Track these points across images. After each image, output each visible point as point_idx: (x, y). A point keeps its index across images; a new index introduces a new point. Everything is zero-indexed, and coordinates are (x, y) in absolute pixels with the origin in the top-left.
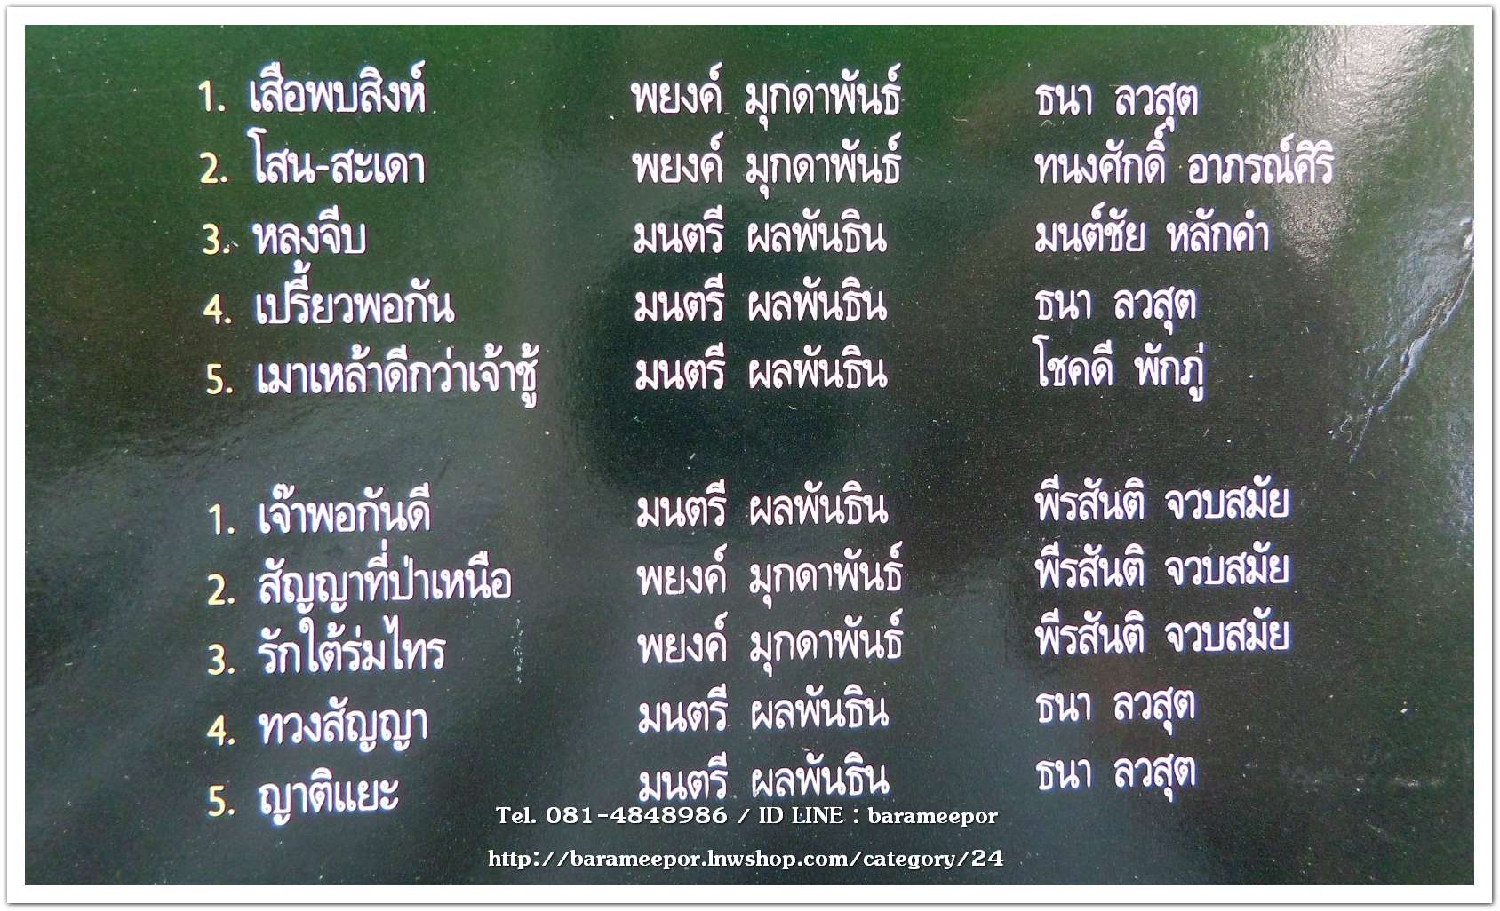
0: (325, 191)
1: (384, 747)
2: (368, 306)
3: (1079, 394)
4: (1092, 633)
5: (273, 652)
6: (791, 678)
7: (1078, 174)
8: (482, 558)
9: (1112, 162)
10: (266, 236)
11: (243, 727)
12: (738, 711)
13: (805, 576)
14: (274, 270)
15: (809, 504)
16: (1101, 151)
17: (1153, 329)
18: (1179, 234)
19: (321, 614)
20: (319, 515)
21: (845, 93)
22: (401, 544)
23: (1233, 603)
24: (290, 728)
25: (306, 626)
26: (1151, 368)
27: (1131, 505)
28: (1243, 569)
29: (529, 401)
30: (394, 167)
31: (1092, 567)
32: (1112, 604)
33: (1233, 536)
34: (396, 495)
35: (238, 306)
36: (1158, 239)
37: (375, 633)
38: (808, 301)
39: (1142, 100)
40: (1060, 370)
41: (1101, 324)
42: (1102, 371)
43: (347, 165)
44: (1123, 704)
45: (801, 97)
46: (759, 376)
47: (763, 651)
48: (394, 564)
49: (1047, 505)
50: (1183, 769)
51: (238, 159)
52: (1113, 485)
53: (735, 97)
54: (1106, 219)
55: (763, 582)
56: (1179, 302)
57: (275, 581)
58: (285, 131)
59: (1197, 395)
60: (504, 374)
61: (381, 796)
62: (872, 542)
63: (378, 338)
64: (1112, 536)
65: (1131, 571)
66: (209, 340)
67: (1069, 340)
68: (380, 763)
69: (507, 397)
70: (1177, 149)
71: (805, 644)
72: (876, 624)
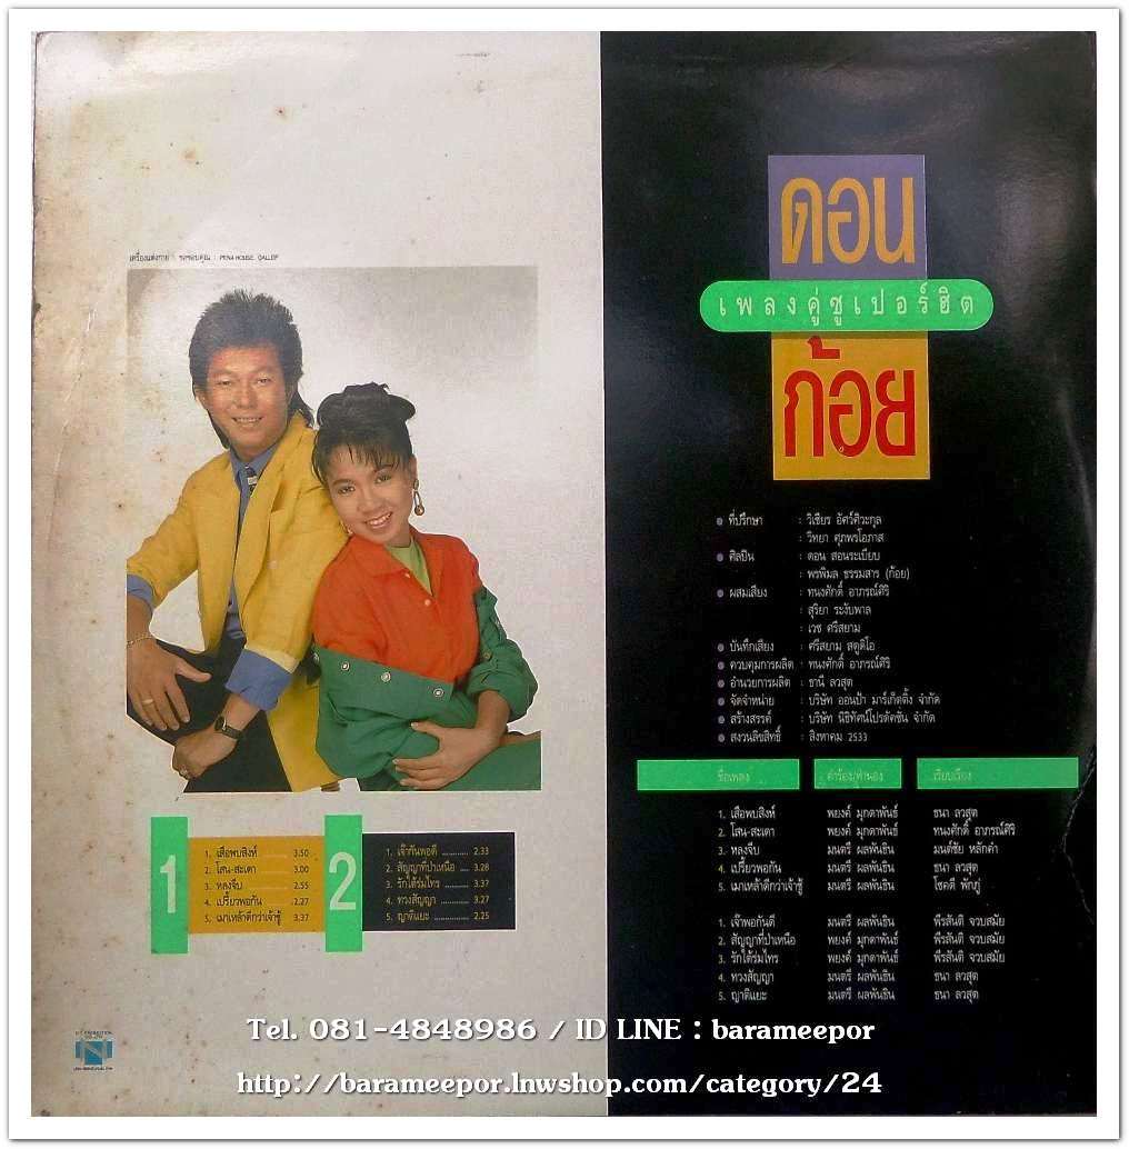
0: (749, 838)
1: (763, 983)
2: (760, 868)
3: (946, 892)
4: (949, 956)
5: (735, 958)
6: (869, 967)
7: (945, 833)
8: (788, 934)
9: (954, 829)
10: (734, 849)
11: (727, 976)
12: (854, 976)
13: (872, 940)
14: (737, 859)
15: (872, 921)
16: (951, 826)
17: (966, 874)
18: (972, 849)
19: (747, 948)
20: (747, 923)
21: (883, 812)
22: (767, 930)
23: (989, 948)
24: (739, 978)
25: (743, 951)
26: (964, 885)
27: (960, 921)
28: (993, 939)
29: (800, 893)
30: (766, 832)
31: (949, 938)
32: (955, 948)
33: (988, 930)
34: (766, 917)
35: (727, 868)
36: (967, 850)
37: (761, 953)
38: (873, 867)
39: (962, 813)
40: (940, 886)
41: (952, 873)
42: (952, 886)
43: (755, 831)
44: (958, 976)
45: (871, 813)
46: (859, 886)
47: (861, 959)
48: (766, 935)
49: (937, 922)
50: (975, 994)
51: (728, 830)
52: (955, 917)
53: (854, 813)
54: (953, 845)
55: (861, 941)
56: (972, 867)
57: (735, 938)
58: (741, 823)
59: (978, 892)
60: (794, 886)
61: (762, 996)
62: (890, 931)
63: (762, 876)
64: (955, 930)
65: (960, 940)
66: (719, 876)
67: (944, 877)
68: (763, 987)
69: (795, 892)
70: (972, 826)
71: (872, 958)
72: (891, 953)
